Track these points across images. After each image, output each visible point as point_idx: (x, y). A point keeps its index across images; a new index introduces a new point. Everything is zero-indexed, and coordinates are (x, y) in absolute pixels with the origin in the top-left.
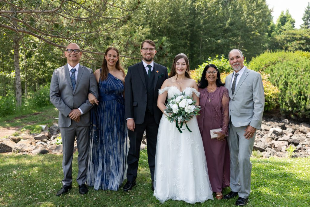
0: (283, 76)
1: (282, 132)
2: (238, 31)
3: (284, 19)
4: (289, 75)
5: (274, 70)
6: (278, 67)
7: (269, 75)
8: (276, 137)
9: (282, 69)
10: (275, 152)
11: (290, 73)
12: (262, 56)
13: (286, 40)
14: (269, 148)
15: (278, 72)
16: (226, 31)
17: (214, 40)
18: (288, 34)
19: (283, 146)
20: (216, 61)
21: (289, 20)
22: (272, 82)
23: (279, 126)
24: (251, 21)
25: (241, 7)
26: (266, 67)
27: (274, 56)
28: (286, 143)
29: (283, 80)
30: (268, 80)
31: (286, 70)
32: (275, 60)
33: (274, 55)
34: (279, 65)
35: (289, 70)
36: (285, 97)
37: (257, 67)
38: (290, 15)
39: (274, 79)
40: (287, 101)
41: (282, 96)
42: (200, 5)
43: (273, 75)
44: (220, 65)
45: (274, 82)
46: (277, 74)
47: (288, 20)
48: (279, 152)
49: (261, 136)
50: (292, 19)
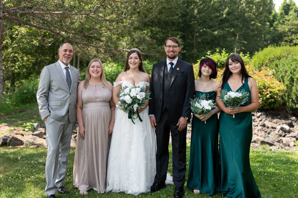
0: (289, 72)
1: (290, 129)
2: (236, 21)
3: (287, 7)
4: (295, 71)
5: (278, 65)
6: (282, 62)
7: (274, 70)
8: (284, 134)
9: (288, 64)
10: (284, 146)
11: (295, 69)
12: (266, 50)
13: (291, 31)
14: (278, 143)
15: (284, 67)
16: (224, 21)
17: (210, 31)
18: (292, 25)
19: (290, 142)
20: (217, 55)
21: (294, 8)
22: (277, 78)
23: (286, 124)
26: (270, 62)
27: (278, 51)
28: (294, 139)
29: (289, 75)
30: (273, 75)
31: (291, 65)
32: (280, 54)
33: (278, 49)
34: (284, 61)
35: (295, 65)
36: (292, 94)
37: (261, 62)
38: (294, 3)
39: (280, 75)
40: (294, 98)
41: (289, 92)
43: (278, 70)
44: (221, 60)
45: (279, 78)
46: (282, 69)
47: (292, 9)
48: (288, 147)
49: (268, 133)
50: (296, 7)
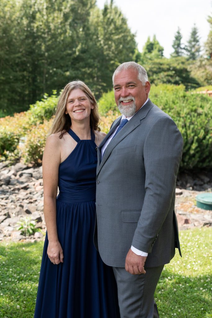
2: (92, 60)
3: (151, 46)
13: (151, 71)
16: (77, 59)
17: (61, 71)
18: (154, 64)
24: (109, 48)
25: (96, 30)
38: (158, 41)
42: (41, 25)
47: (156, 48)
50: (160, 46)
